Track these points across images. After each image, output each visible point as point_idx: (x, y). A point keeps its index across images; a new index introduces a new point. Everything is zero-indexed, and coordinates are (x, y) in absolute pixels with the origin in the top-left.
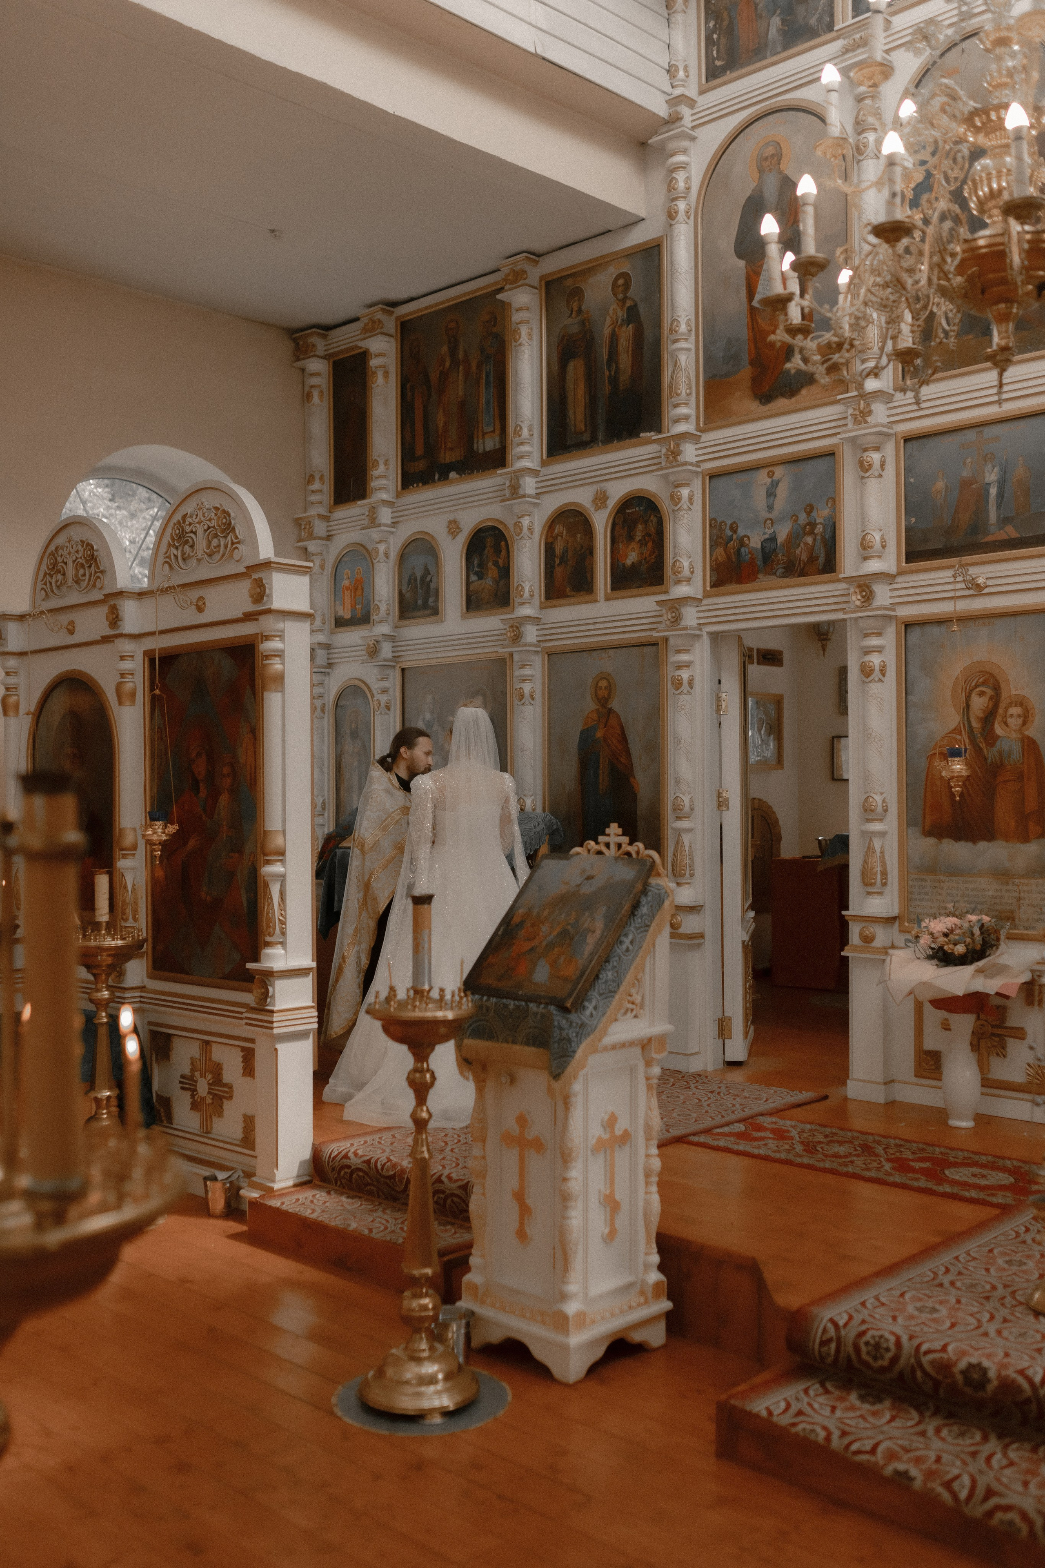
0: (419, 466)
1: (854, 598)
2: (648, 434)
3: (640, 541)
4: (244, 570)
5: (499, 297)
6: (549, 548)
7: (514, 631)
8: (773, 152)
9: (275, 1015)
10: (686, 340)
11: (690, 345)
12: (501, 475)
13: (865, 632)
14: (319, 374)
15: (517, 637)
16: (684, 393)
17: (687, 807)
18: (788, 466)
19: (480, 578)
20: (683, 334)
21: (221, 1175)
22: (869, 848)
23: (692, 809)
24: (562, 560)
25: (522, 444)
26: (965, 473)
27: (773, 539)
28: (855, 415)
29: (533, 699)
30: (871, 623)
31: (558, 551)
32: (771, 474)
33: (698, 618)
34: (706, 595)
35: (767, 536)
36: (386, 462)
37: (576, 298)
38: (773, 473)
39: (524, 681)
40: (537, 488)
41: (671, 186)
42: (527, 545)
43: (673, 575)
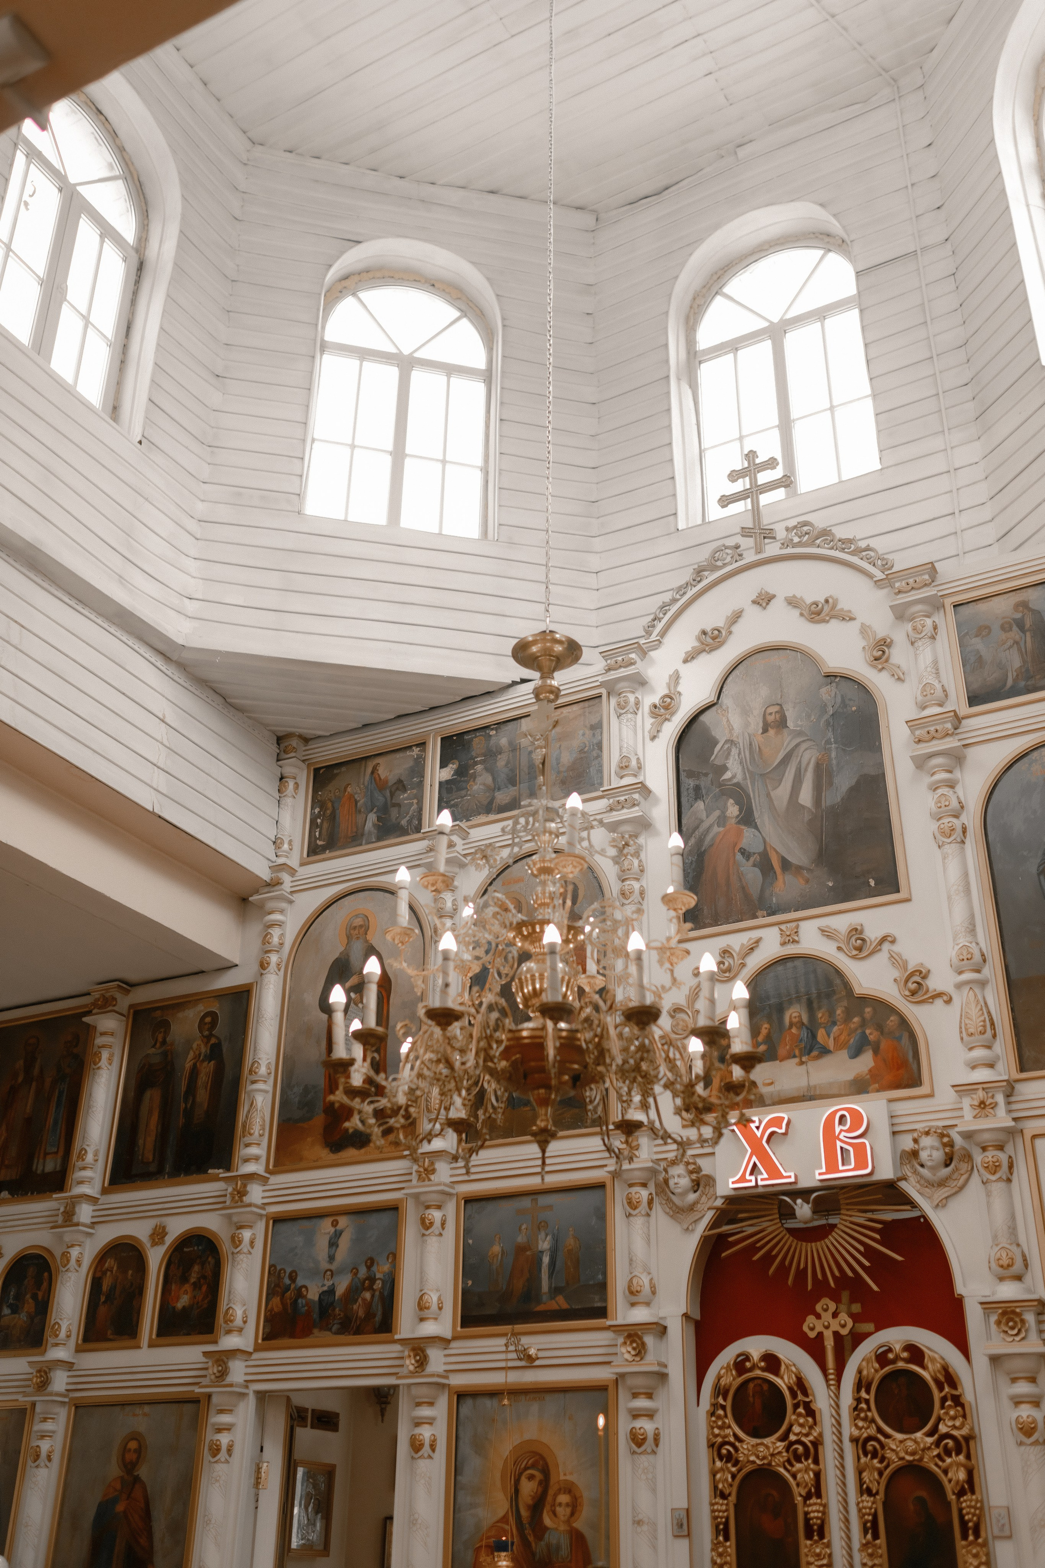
1: (407, 1362)
2: (216, 1171)
3: (194, 1284)
5: (85, 1019)
6: (96, 1284)
7: (41, 1376)
8: (361, 923)
10: (265, 1082)
11: (268, 1087)
13: (417, 1400)
15: (43, 1384)
16: (257, 1134)
18: (352, 1216)
19: (14, 1312)
20: (262, 1076)
24: (108, 1297)
25: (84, 1168)
26: (521, 1239)
27: (331, 1291)
28: (420, 1172)
29: (50, 1461)
30: (424, 1390)
31: (105, 1288)
32: (335, 1224)
33: (246, 1374)
34: (257, 1349)
35: (325, 1288)
37: (162, 1030)
38: (337, 1223)
39: (43, 1437)
40: (93, 1217)
41: (266, 939)
42: (73, 1278)
43: (224, 1324)
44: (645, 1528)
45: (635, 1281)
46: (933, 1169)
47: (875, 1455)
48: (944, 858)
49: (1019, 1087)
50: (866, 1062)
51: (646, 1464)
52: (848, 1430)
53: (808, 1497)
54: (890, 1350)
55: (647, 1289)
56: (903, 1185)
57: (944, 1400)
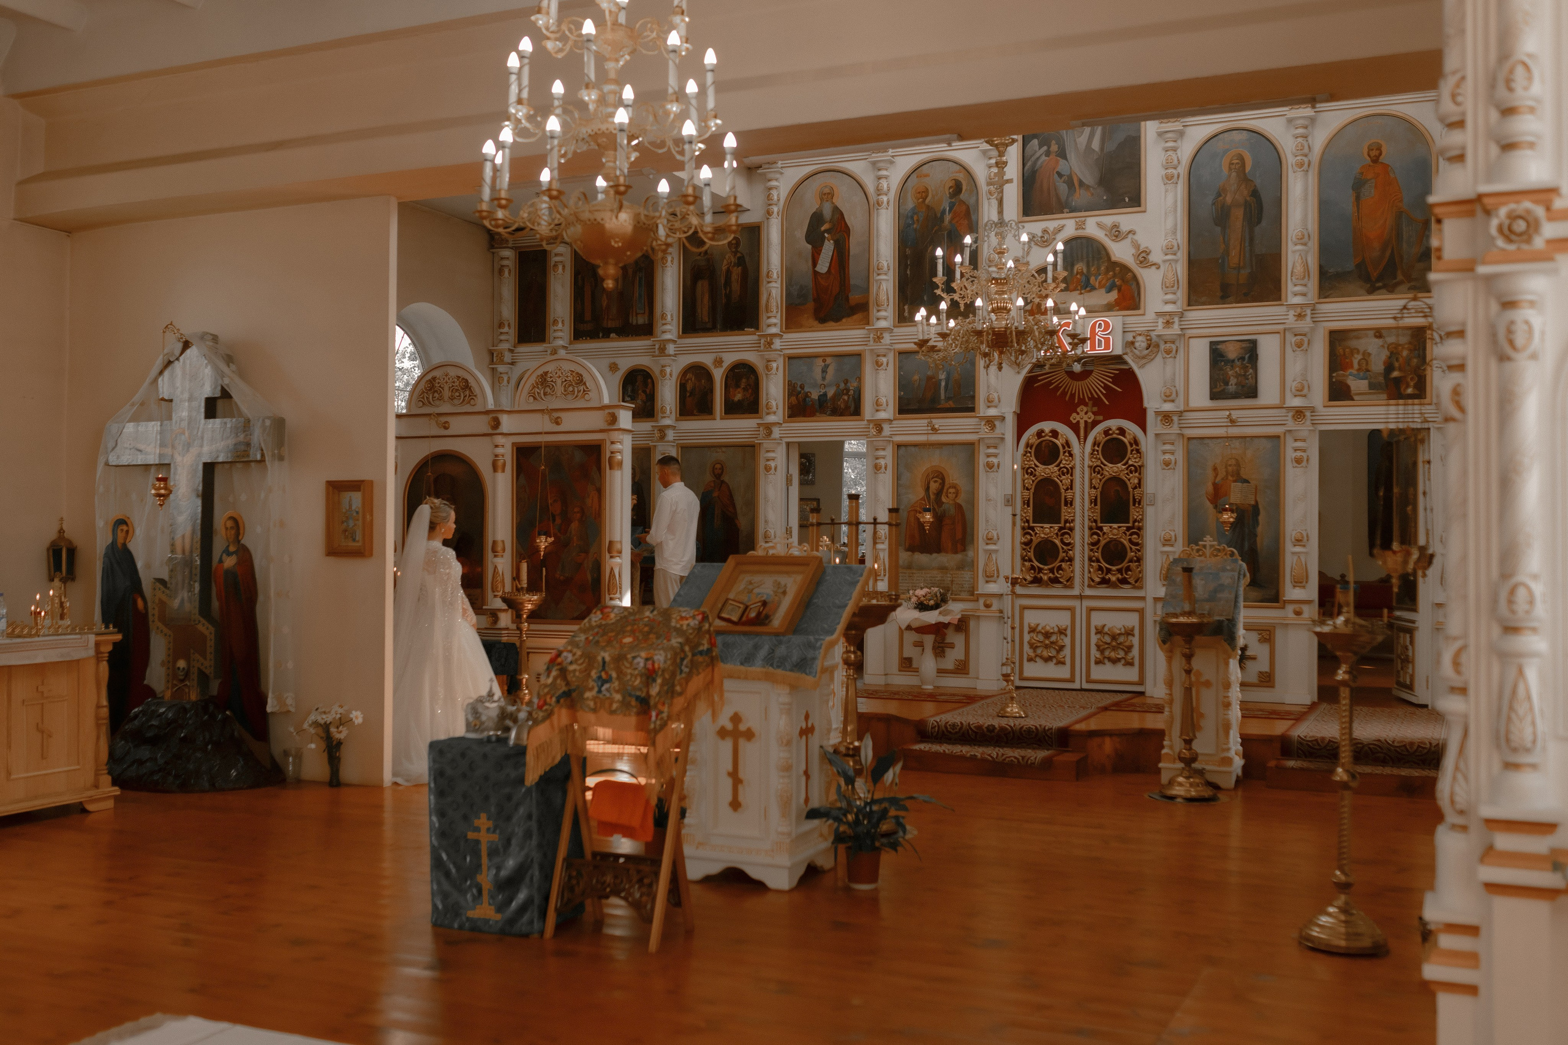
0: (588, 327)
1: (872, 430)
3: (744, 388)
4: (600, 406)
6: (683, 387)
7: (661, 432)
8: (829, 191)
10: (775, 282)
11: (778, 285)
13: (877, 448)
14: (508, 259)
15: (663, 437)
16: (774, 311)
17: (773, 536)
18: (834, 358)
19: (632, 399)
20: (773, 279)
23: (775, 537)
24: (691, 394)
25: (665, 325)
26: (929, 373)
27: (825, 395)
28: (872, 337)
30: (880, 443)
31: (688, 389)
32: (824, 361)
33: (780, 434)
34: (784, 422)
35: (821, 393)
36: (562, 322)
38: (826, 361)
40: (675, 351)
41: (769, 197)
42: (668, 384)
43: (765, 409)
44: (991, 502)
45: (990, 396)
46: (1140, 351)
47: (1098, 473)
48: (1166, 191)
49: (1186, 313)
50: (1114, 295)
51: (992, 476)
52: (1087, 462)
53: (1067, 489)
54: (1110, 429)
55: (997, 400)
56: (1125, 357)
57: (1132, 451)
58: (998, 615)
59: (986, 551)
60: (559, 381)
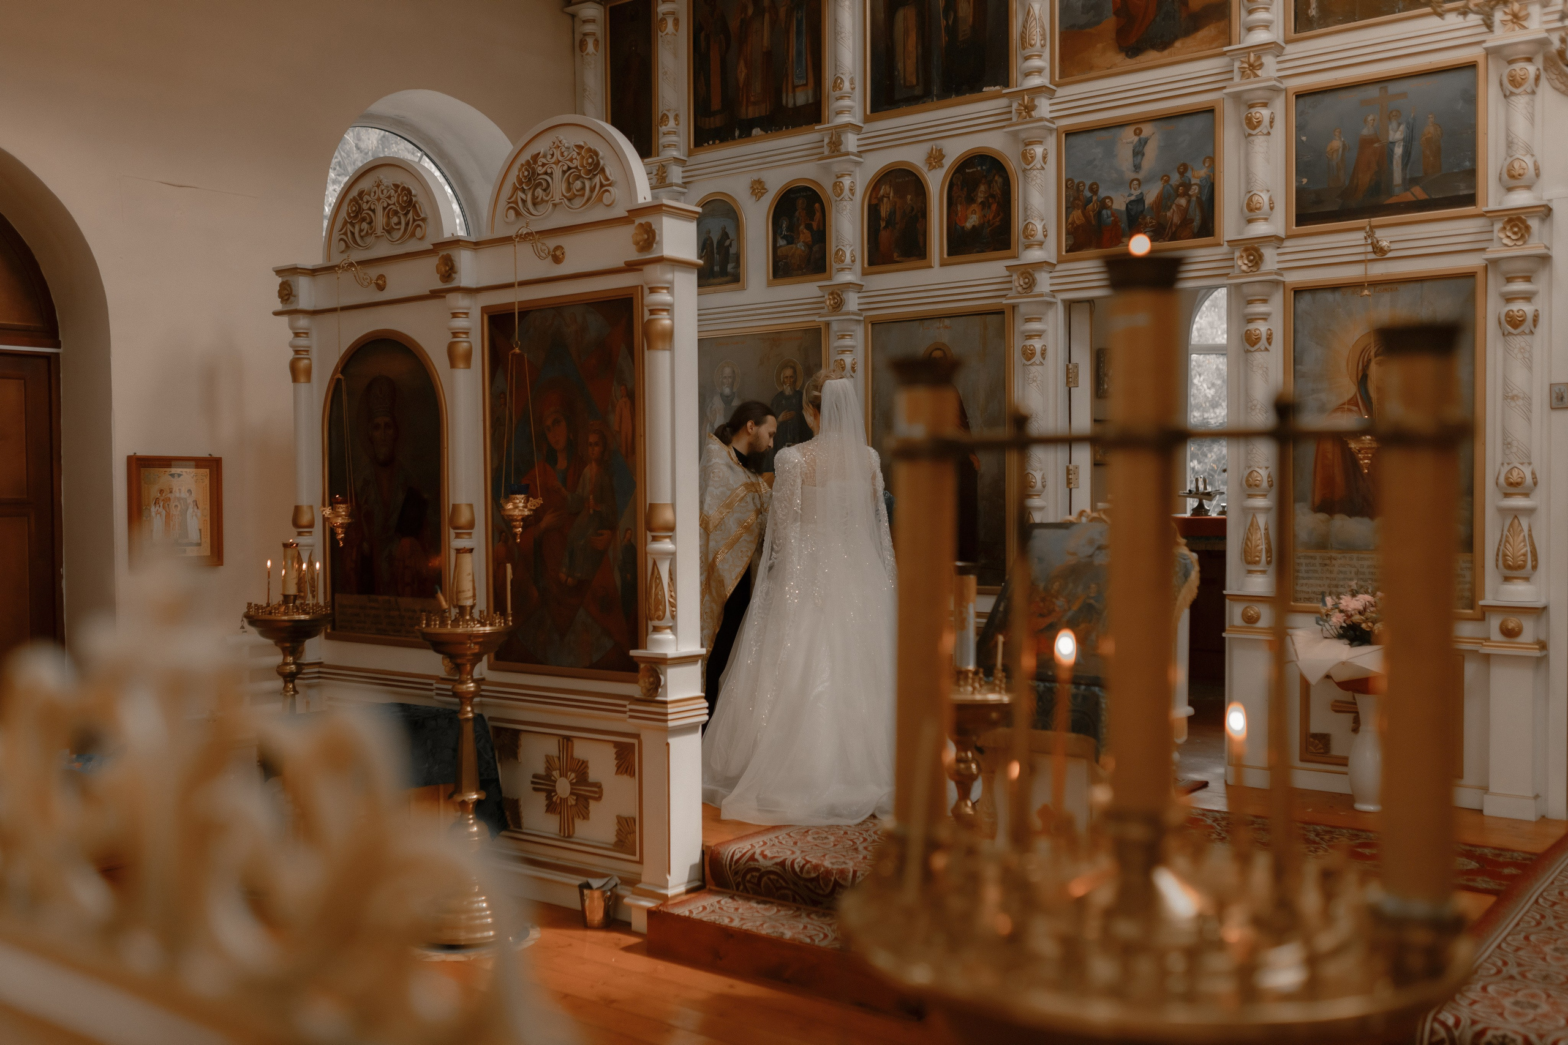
0: (717, 121)
1: (1240, 263)
2: (992, 88)
3: (982, 203)
4: (626, 214)
6: (873, 211)
7: (834, 298)
9: (669, 706)
12: (820, 131)
13: (1250, 298)
14: (594, 21)
15: (838, 305)
16: (1038, 44)
17: (1039, 485)
18: (1158, 124)
19: (789, 243)
21: (596, 883)
22: (1252, 524)
23: (1044, 487)
24: (888, 223)
25: (841, 98)
26: (1366, 132)
27: (1140, 200)
28: (1243, 68)
29: (854, 371)
30: (1257, 288)
31: (884, 214)
32: (1137, 132)
33: (1051, 285)
34: (1060, 261)
35: (1133, 198)
36: (676, 117)
38: (1141, 131)
39: (843, 352)
40: (858, 146)
42: (848, 207)
43: (1022, 238)
44: (1520, 402)
45: (1516, 165)
51: (1523, 344)
55: (1531, 171)
58: (1537, 653)
59: (1503, 511)
60: (557, 172)
